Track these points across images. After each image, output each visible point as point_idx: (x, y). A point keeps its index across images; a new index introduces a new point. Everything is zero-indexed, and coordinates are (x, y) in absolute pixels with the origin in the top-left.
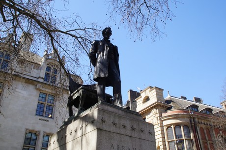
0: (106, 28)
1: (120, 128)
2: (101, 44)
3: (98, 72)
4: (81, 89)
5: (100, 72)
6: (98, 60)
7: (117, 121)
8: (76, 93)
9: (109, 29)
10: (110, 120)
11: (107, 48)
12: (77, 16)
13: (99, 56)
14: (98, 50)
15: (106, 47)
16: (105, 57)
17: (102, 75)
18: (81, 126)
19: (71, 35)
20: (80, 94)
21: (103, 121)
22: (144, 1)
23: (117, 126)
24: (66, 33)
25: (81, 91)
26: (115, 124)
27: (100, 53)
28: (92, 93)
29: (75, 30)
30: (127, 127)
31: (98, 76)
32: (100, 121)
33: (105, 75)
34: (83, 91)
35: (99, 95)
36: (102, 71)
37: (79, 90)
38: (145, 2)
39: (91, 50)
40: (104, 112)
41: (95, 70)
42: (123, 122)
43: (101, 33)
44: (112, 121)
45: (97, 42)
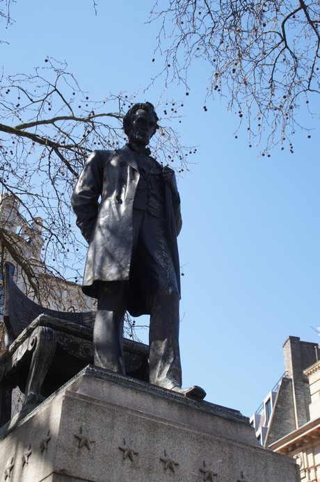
0: (137, 107)
1: (149, 470)
2: (114, 162)
3: (98, 263)
4: (37, 325)
5: (103, 260)
6: (102, 220)
7: (139, 442)
8: (23, 340)
9: (148, 108)
10: (111, 439)
11: (133, 178)
12: (59, 72)
13: (107, 204)
14: (105, 186)
15: (133, 171)
16: (123, 208)
17: (111, 273)
18: (8, 465)
19: (34, 137)
20: (34, 343)
21: (82, 442)
22: (297, 4)
23: (141, 461)
24: (18, 131)
25: (36, 334)
26: (129, 455)
27: (110, 194)
28: (79, 340)
29: (52, 121)
30: (182, 467)
31: (97, 277)
32: (71, 443)
33: (120, 271)
34: (42, 333)
35: (100, 347)
36: (112, 258)
37: (32, 330)
38: (303, 6)
39: (79, 184)
40: (88, 405)
41: (90, 256)
42: (165, 445)
43: (118, 124)
44: (119, 442)
45: (102, 157)
